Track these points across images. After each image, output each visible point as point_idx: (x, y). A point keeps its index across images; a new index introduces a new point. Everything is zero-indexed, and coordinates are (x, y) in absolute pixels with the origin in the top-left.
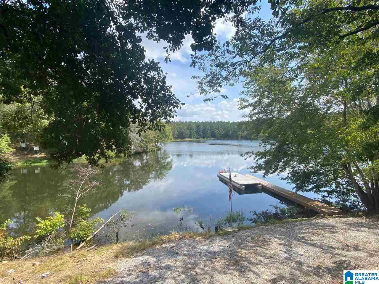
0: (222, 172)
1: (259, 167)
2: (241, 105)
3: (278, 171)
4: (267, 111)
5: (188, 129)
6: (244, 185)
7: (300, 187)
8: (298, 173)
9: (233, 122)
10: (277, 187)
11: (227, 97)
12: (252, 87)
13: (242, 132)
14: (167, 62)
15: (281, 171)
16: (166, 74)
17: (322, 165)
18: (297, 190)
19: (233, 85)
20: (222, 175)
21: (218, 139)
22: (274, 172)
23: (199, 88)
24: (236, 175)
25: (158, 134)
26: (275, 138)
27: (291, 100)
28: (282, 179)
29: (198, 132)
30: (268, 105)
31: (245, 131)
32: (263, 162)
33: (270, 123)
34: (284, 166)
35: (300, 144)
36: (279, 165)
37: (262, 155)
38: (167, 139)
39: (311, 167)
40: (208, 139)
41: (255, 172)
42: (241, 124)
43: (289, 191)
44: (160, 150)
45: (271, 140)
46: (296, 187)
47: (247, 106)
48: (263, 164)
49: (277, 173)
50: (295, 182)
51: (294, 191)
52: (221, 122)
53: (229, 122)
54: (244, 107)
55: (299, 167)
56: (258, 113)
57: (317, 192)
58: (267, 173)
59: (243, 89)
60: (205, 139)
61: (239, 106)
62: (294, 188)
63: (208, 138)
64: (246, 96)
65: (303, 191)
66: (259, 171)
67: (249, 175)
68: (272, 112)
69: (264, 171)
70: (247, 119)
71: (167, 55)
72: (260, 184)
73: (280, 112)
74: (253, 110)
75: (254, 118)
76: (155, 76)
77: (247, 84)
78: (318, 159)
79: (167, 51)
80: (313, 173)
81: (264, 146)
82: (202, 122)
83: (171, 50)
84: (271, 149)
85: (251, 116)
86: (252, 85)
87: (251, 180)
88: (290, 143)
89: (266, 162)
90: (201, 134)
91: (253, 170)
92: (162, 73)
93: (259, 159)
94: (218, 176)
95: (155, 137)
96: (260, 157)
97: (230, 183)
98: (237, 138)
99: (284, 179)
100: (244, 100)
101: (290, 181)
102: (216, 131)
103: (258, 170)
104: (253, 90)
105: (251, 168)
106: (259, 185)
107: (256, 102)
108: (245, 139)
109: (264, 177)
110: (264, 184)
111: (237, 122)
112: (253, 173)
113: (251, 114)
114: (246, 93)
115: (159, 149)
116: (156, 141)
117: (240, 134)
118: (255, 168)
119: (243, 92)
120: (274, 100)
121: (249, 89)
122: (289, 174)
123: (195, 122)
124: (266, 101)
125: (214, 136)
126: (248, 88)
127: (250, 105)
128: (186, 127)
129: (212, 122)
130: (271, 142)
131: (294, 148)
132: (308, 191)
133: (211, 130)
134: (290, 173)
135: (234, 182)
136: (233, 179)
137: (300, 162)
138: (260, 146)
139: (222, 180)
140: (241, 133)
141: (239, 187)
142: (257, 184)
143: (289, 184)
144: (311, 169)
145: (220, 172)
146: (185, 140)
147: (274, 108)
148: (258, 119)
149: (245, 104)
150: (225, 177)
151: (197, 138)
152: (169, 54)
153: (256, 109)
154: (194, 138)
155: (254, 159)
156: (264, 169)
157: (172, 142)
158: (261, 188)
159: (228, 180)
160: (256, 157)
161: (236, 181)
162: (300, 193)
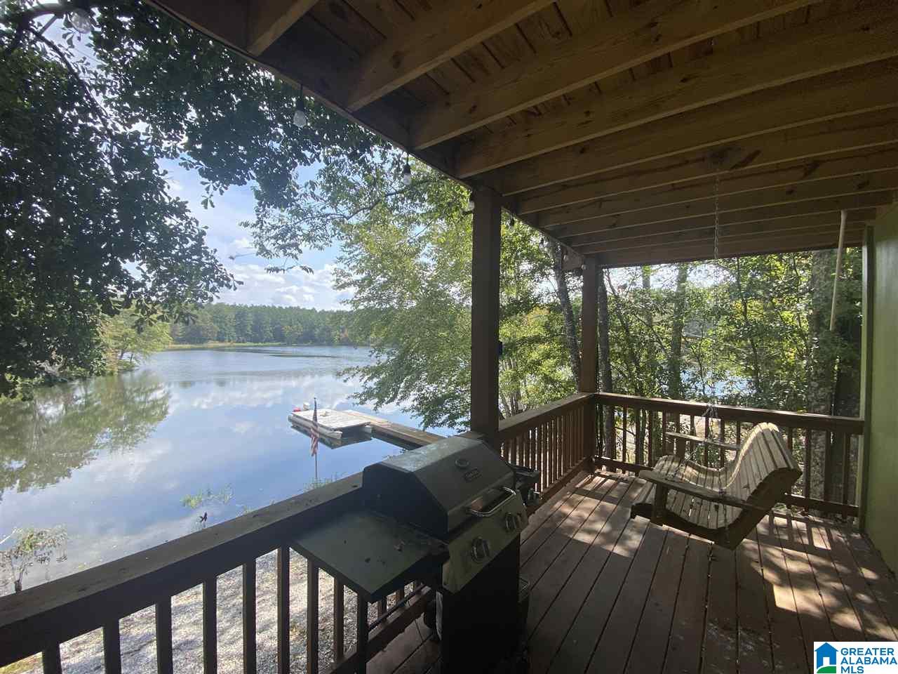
0: (299, 411)
1: (369, 394)
2: (337, 280)
3: (399, 397)
4: (381, 297)
5: (213, 320)
6: (341, 429)
7: (430, 421)
8: (427, 398)
9: (323, 310)
10: (398, 425)
11: (311, 270)
12: (356, 253)
13: (341, 330)
14: (206, 208)
15: (403, 398)
16: (206, 228)
17: (457, 384)
18: (426, 427)
19: (321, 248)
20: (298, 417)
21: (289, 344)
22: (392, 400)
23: (255, 246)
24: (327, 412)
25: (123, 331)
26: (396, 343)
27: (416, 282)
28: (405, 410)
29: (240, 329)
30: (384, 286)
31: (346, 330)
32: (375, 384)
33: (387, 317)
34: (407, 388)
35: (430, 353)
36: (399, 388)
37: (375, 372)
38: (154, 342)
39: (444, 388)
40: (267, 344)
41: (362, 403)
42: (338, 315)
43: (414, 429)
44: (131, 371)
45: (389, 347)
46: (424, 421)
47: (349, 284)
48: (375, 387)
49: (396, 401)
50: (423, 413)
51: (421, 428)
52: (298, 309)
53: (313, 310)
54: (343, 287)
55: (428, 388)
56: (368, 299)
57: (451, 426)
58: (381, 401)
59: (342, 254)
60: (260, 344)
61: (334, 283)
62: (421, 423)
63: (264, 342)
64: (346, 266)
65: (433, 427)
66: (368, 401)
67: (350, 411)
68: (389, 299)
69: (376, 400)
70: (348, 308)
71: (208, 196)
72: (368, 424)
73: (401, 299)
74: (360, 292)
75: (361, 307)
76: (180, 227)
77: (349, 245)
78: (453, 376)
79: (207, 189)
80: (445, 397)
81: (377, 357)
82: (252, 307)
83: (215, 189)
84: (388, 361)
85: (355, 303)
86: (357, 249)
87: (353, 419)
88: (416, 351)
89: (381, 384)
90: (250, 333)
91: (358, 400)
92: (197, 225)
93: (369, 379)
94: (290, 420)
95: (115, 338)
96: (370, 375)
97: (315, 431)
98: (330, 343)
99: (407, 411)
100: (343, 274)
101: (415, 413)
102: (287, 329)
103: (366, 400)
104: (360, 257)
105: (355, 397)
106: (367, 426)
107: (363, 280)
108: (346, 345)
109: (375, 409)
110: (376, 423)
111: (331, 312)
112: (357, 404)
113: (355, 299)
114: (345, 262)
115: (129, 368)
116: (118, 348)
117: (336, 334)
118: (361, 395)
119: (341, 259)
120: (392, 280)
121: (351, 255)
122: (414, 401)
123: (234, 306)
124: (381, 279)
125: (280, 337)
126: (351, 252)
127: (354, 283)
128: (209, 316)
129: (277, 307)
130: (388, 350)
131: (421, 360)
132: (439, 425)
133: (273, 324)
134: (416, 399)
135: (322, 426)
136: (320, 421)
137: (431, 381)
138: (370, 356)
139: (298, 425)
140: (338, 333)
141: (331, 435)
142: (362, 426)
143: (414, 418)
144: (444, 391)
145: (295, 411)
146: (205, 345)
147: (393, 293)
148: (368, 309)
149: (345, 280)
150: (306, 420)
151: (237, 342)
152: (212, 195)
153: (364, 291)
154: (229, 341)
155: (361, 380)
156: (378, 395)
157: (170, 350)
158: (370, 431)
159: (310, 425)
160: (363, 376)
161: (327, 425)
162: (430, 430)
